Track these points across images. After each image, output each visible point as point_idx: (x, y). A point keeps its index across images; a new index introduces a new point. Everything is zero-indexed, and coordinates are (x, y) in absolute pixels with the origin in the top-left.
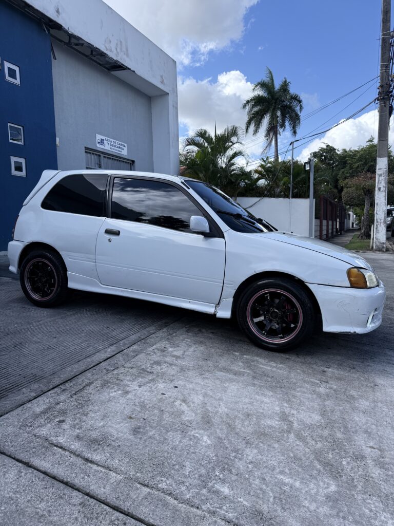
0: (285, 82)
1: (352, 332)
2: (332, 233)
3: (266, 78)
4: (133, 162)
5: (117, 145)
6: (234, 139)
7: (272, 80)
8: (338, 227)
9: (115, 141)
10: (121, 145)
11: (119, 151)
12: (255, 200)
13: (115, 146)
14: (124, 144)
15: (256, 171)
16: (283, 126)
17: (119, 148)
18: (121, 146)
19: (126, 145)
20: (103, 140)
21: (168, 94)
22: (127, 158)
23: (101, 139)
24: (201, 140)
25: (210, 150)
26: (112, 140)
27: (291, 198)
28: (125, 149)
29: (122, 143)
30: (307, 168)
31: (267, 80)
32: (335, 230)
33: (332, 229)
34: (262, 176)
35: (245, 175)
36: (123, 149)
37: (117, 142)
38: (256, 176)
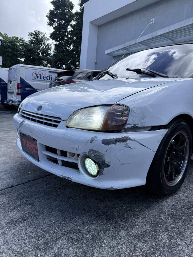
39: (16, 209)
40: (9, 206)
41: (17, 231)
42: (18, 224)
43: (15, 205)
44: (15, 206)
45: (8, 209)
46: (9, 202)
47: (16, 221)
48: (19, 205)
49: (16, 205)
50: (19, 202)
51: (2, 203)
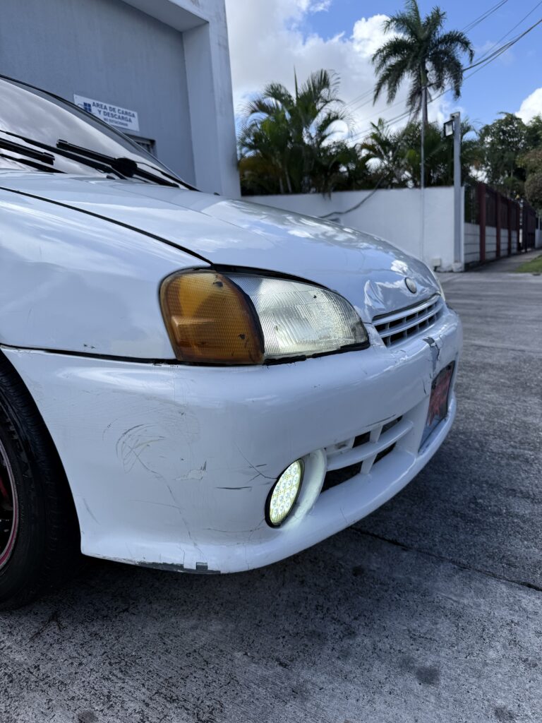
0: (438, 11)
1: (190, 563)
2: (509, 249)
3: (406, 10)
4: (153, 142)
5: (117, 113)
6: (324, 92)
7: (416, 11)
8: (521, 240)
9: (113, 107)
10: (126, 113)
11: (122, 124)
12: (363, 194)
13: (113, 116)
14: (132, 112)
15: (364, 146)
16: (439, 85)
17: (123, 118)
18: (125, 116)
19: (136, 114)
20: (89, 105)
21: (208, 22)
22: (138, 135)
23: (85, 104)
24: (272, 101)
25: (288, 116)
26: (108, 106)
27: (422, 188)
28: (135, 121)
29: (128, 111)
30: (449, 133)
31: (406, 12)
32: (515, 245)
33: (510, 243)
34: (374, 152)
35: (347, 154)
36: (130, 121)
37: (117, 108)
38: (364, 153)
39: (510, 513)
40: (518, 526)
41: (538, 488)
42: (528, 493)
43: (506, 520)
44: (508, 519)
45: (524, 522)
46: (510, 535)
47: (528, 498)
48: (499, 514)
49: (503, 520)
50: (491, 520)
51: (526, 542)
